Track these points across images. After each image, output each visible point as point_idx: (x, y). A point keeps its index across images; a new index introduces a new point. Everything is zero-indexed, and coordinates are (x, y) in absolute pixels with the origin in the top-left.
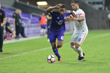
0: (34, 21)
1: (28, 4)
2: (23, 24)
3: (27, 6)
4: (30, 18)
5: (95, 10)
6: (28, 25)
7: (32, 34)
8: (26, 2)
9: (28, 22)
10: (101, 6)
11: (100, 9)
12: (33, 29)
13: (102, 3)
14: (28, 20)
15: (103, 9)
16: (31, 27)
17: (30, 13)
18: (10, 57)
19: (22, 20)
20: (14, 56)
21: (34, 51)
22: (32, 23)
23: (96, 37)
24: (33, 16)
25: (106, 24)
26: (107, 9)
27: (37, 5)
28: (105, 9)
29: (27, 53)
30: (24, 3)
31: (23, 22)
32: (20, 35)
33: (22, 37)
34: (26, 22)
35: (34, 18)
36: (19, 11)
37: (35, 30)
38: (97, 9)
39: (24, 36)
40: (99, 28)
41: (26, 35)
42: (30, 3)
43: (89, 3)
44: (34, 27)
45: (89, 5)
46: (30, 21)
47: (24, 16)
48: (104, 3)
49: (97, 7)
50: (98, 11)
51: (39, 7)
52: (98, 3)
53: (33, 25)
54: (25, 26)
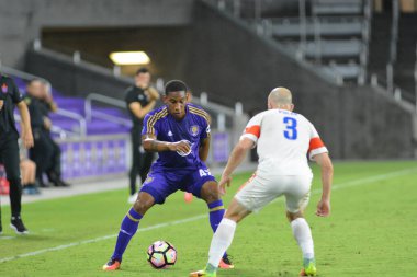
0: (98, 125)
1: (77, 58)
2: (58, 135)
3: (74, 69)
4: (83, 113)
5: (332, 86)
6: (76, 138)
7: (89, 172)
8: (72, 55)
9: (75, 128)
10: (351, 70)
11: (351, 81)
12: (95, 153)
13: (356, 59)
14: (77, 122)
15: (361, 80)
16: (88, 146)
17: (84, 96)
18: (6, 259)
20: (22, 256)
21: (98, 239)
22: (90, 132)
24: (96, 105)
25: (370, 140)
26: (374, 81)
27: (111, 64)
28: (368, 81)
29: (71, 245)
30: (62, 57)
31: (55, 129)
32: (45, 179)
34: (69, 130)
35: (98, 114)
37: (101, 160)
38: (340, 82)
41: (66, 179)
42: (82, 58)
43: (309, 58)
44: (100, 146)
45: (307, 65)
46: (83, 123)
48: (364, 59)
49: (337, 74)
50: (341, 89)
51: (117, 72)
52: (343, 60)
53: (95, 138)
54: (66, 145)
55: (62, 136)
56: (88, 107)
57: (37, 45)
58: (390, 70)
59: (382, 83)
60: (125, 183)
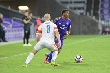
1: (9, 8)
2: (4, 28)
3: (8, 11)
4: (11, 22)
5: (76, 15)
6: (9, 29)
7: (13, 38)
8: (8, 7)
9: (9, 26)
10: (82, 11)
11: (82, 14)
12: (14, 33)
13: (83, 8)
14: (9, 25)
15: (85, 14)
16: (12, 31)
17: (11, 18)
21: (15, 56)
22: (13, 27)
23: (77, 42)
24: (14, 20)
25: (87, 30)
26: (88, 14)
27: (18, 10)
28: (86, 14)
29: (8, 57)
30: (5, 8)
31: (4, 26)
32: (1, 39)
34: (7, 27)
35: (15, 23)
37: (16, 35)
38: (79, 14)
40: (80, 34)
41: (7, 40)
42: (11, 8)
43: (71, 8)
44: (15, 31)
46: (11, 25)
47: (5, 20)
48: (85, 8)
49: (78, 12)
50: (79, 16)
51: (20, 12)
52: (80, 8)
53: (14, 29)
54: (6, 31)
55: (5, 28)
56: (12, 21)
58: (92, 11)
59: (90, 15)
60: (22, 41)
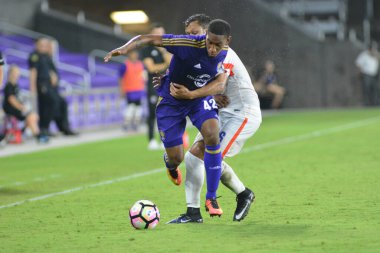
0: (100, 79)
1: (81, 18)
2: (64, 89)
3: (78, 28)
4: (86, 68)
5: (313, 41)
6: (79, 91)
7: (93, 122)
8: (76, 14)
9: (80, 82)
10: (332, 26)
11: (331, 36)
12: (98, 105)
13: (336, 16)
14: (81, 77)
15: (341, 35)
16: (92, 98)
17: (88, 52)
18: (18, 203)
19: (61, 74)
20: (31, 200)
21: (101, 184)
22: (94, 85)
24: (99, 60)
25: (349, 90)
26: (353, 36)
27: (112, 24)
28: (347, 35)
29: (77, 189)
30: (66, 17)
31: (63, 83)
32: (53, 127)
33: (60, 133)
34: (74, 83)
35: (102, 69)
36: (49, 45)
37: (103, 111)
38: (321, 36)
39: (65, 130)
41: (74, 128)
42: (87, 17)
43: (293, 15)
44: (103, 98)
45: (292, 22)
46: (87, 79)
47: (67, 62)
48: (343, 15)
49: (319, 29)
50: (321, 43)
51: (117, 31)
52: (324, 17)
53: (98, 91)
55: (67, 90)
56: (92, 63)
57: (45, 7)
58: (367, 26)
59: (360, 37)
